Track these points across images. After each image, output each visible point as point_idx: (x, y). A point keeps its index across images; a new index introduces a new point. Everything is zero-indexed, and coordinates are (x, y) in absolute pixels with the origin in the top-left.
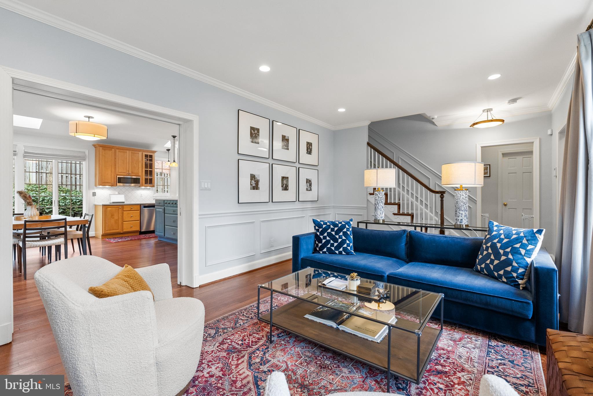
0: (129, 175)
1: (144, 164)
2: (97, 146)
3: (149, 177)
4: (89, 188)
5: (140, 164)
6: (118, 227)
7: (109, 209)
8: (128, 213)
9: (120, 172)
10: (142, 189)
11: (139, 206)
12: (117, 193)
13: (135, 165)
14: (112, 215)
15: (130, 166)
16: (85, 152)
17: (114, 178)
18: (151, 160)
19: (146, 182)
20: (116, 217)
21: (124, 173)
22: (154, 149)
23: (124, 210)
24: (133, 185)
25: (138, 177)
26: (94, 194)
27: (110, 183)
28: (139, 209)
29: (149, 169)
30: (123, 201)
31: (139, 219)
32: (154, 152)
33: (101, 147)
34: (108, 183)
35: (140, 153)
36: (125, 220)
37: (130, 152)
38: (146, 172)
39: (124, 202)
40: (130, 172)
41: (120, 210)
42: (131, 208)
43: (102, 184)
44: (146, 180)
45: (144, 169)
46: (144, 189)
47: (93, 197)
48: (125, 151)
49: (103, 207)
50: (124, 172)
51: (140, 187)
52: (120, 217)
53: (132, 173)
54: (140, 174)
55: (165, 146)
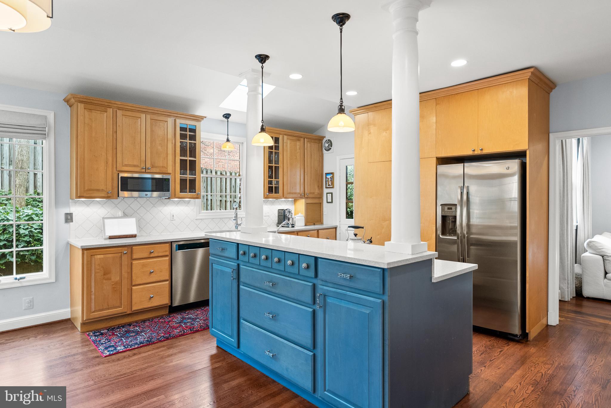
0: (145, 172)
1: (178, 145)
2: (73, 100)
3: (188, 176)
4: (58, 203)
5: (170, 146)
6: (121, 299)
7: (99, 256)
8: (144, 265)
9: (126, 165)
10: (174, 202)
11: (167, 246)
12: (120, 214)
13: (159, 148)
14: (106, 273)
15: (148, 150)
16: (46, 117)
17: (113, 179)
18: (193, 138)
19: (183, 189)
20: (115, 278)
21: (135, 166)
22: (199, 112)
23: (135, 256)
24: (155, 194)
25: (165, 177)
26: (69, 218)
27: (103, 190)
28: (168, 253)
29: (189, 158)
30: (134, 232)
31: (167, 277)
32: (199, 119)
33: (81, 102)
34: (98, 190)
35: (170, 121)
36: (137, 283)
37: (149, 117)
38: (183, 163)
39: (134, 236)
40: (148, 166)
41: (125, 258)
42: (151, 253)
43: (85, 195)
44: (183, 182)
45: (178, 158)
46: (178, 203)
47: (67, 225)
48: (137, 114)
49: (83, 254)
50: (135, 163)
51: (169, 198)
52: (125, 274)
53: (153, 166)
54: (170, 170)
55: (222, 106)
